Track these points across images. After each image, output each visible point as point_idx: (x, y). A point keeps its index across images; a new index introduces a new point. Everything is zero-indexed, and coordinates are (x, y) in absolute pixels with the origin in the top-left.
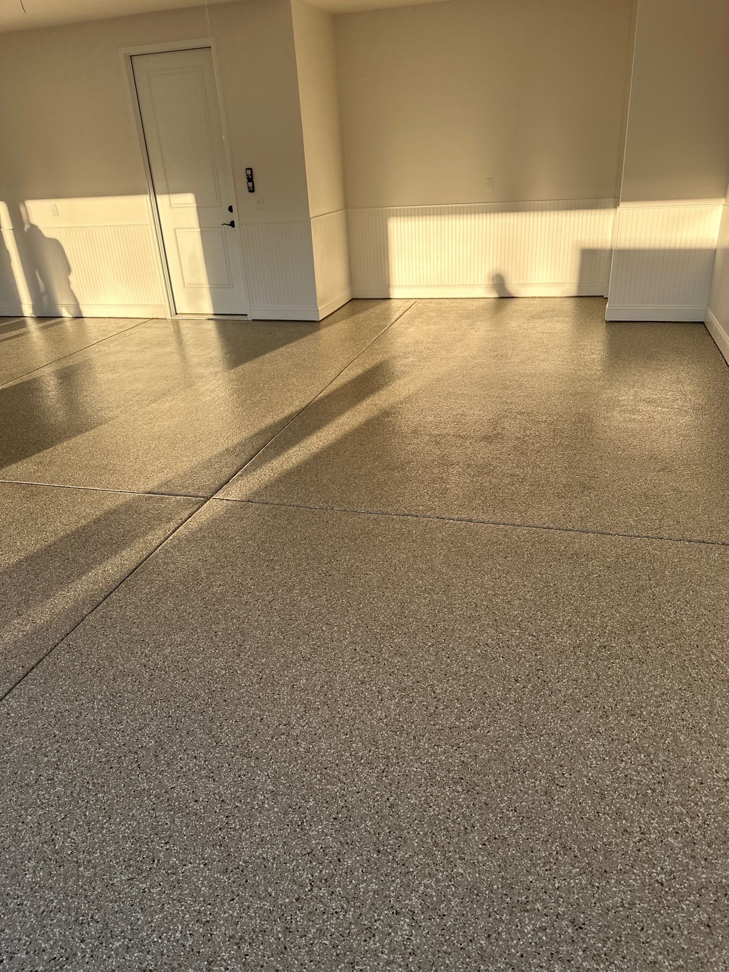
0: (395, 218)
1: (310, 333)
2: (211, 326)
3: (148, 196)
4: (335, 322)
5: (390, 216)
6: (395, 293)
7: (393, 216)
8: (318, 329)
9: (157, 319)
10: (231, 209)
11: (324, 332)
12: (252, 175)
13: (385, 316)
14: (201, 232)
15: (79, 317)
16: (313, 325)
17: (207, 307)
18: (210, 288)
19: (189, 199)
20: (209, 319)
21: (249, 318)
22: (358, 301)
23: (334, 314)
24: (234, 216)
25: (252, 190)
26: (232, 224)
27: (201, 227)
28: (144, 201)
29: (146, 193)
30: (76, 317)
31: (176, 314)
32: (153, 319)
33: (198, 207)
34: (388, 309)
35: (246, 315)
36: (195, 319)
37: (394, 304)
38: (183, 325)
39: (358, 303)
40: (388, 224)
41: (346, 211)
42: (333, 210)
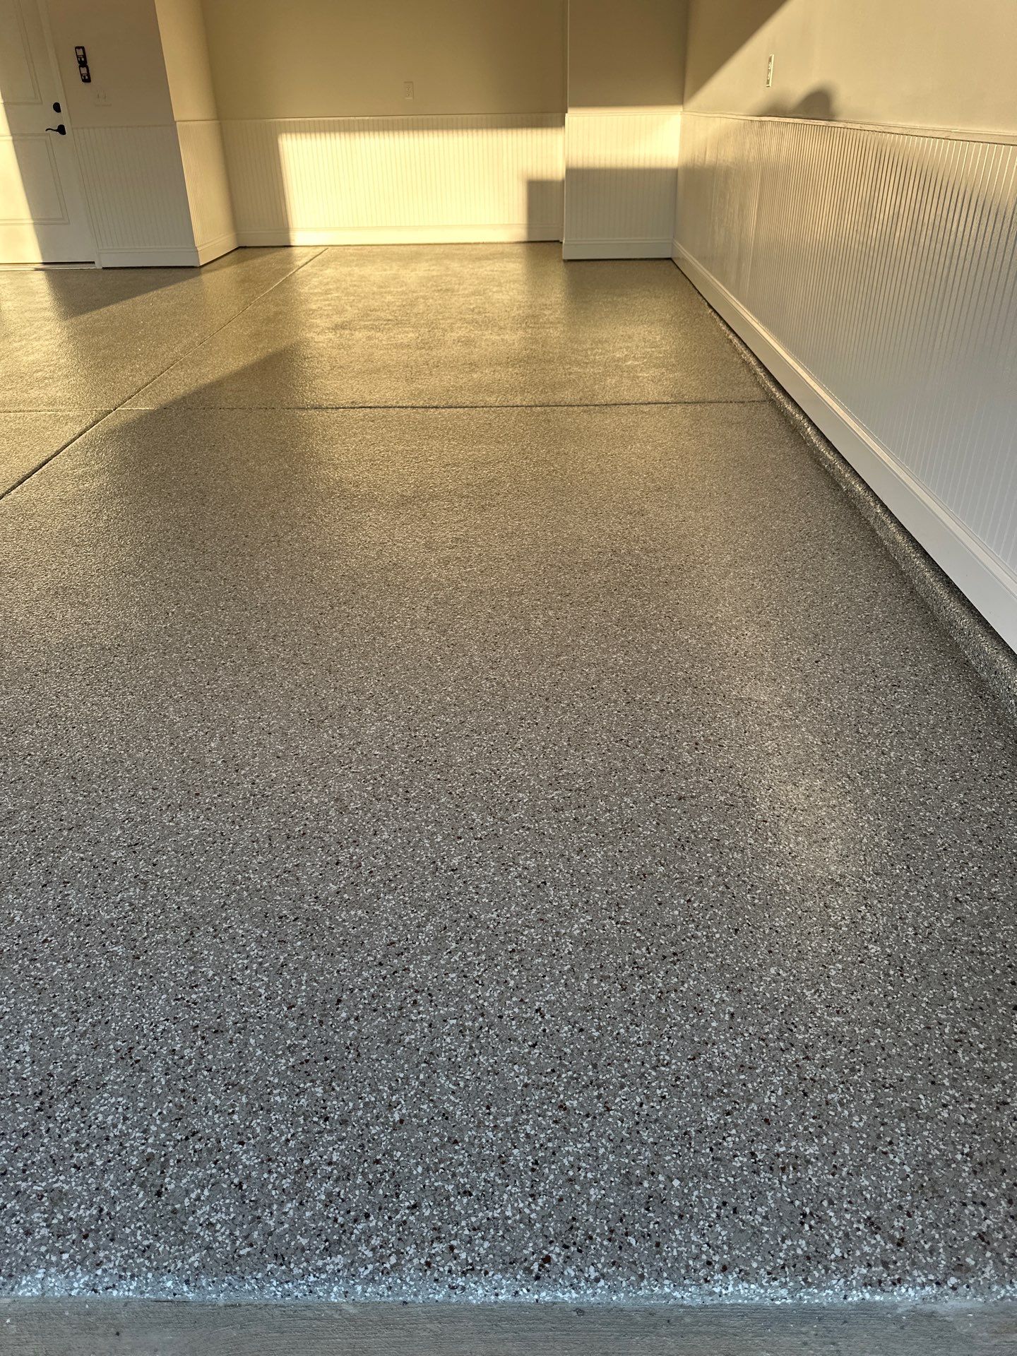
0: (288, 134)
2: (40, 279)
5: (281, 132)
6: (297, 238)
7: (286, 132)
10: (57, 108)
12: (84, 56)
14: (14, 141)
16: (193, 270)
17: (32, 252)
18: (34, 224)
20: (37, 270)
21: (98, 266)
23: (219, 260)
24: (63, 118)
25: (87, 79)
26: (61, 130)
34: (290, 255)
35: (93, 263)
36: (15, 270)
37: (297, 251)
39: (247, 251)
40: (280, 142)
41: (220, 124)
42: (203, 118)
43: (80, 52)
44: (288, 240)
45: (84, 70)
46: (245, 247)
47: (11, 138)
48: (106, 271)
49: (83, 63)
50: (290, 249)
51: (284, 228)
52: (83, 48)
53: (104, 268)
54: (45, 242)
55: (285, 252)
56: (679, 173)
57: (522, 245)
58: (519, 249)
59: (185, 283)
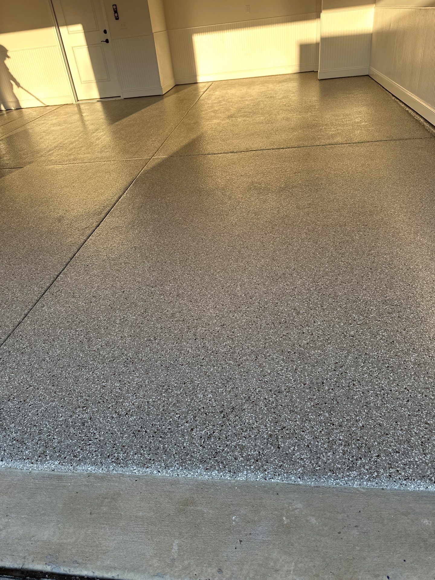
0: (196, 35)
1: (161, 100)
3: (55, 27)
5: (193, 33)
6: (200, 79)
8: (164, 98)
9: (67, 104)
10: (105, 32)
12: (116, 9)
14: (88, 48)
16: (160, 97)
17: (95, 94)
18: (97, 82)
19: (79, 28)
20: (97, 102)
21: (122, 98)
22: (180, 86)
23: (170, 92)
24: (108, 36)
25: (117, 18)
26: (107, 41)
27: (88, 44)
28: (53, 30)
31: (78, 101)
32: (64, 105)
33: (85, 32)
34: (197, 88)
35: (120, 96)
36: (89, 102)
37: (200, 85)
38: (82, 106)
40: (193, 38)
41: (168, 32)
42: (163, 30)
43: (115, 7)
44: (196, 79)
45: (116, 15)
46: (178, 85)
47: (87, 46)
48: (126, 100)
49: (116, 12)
50: (197, 84)
51: (195, 75)
52: (115, 5)
53: (124, 99)
54: (101, 89)
55: (195, 86)
56: (373, 35)
57: (297, 74)
58: (296, 76)
59: (159, 102)
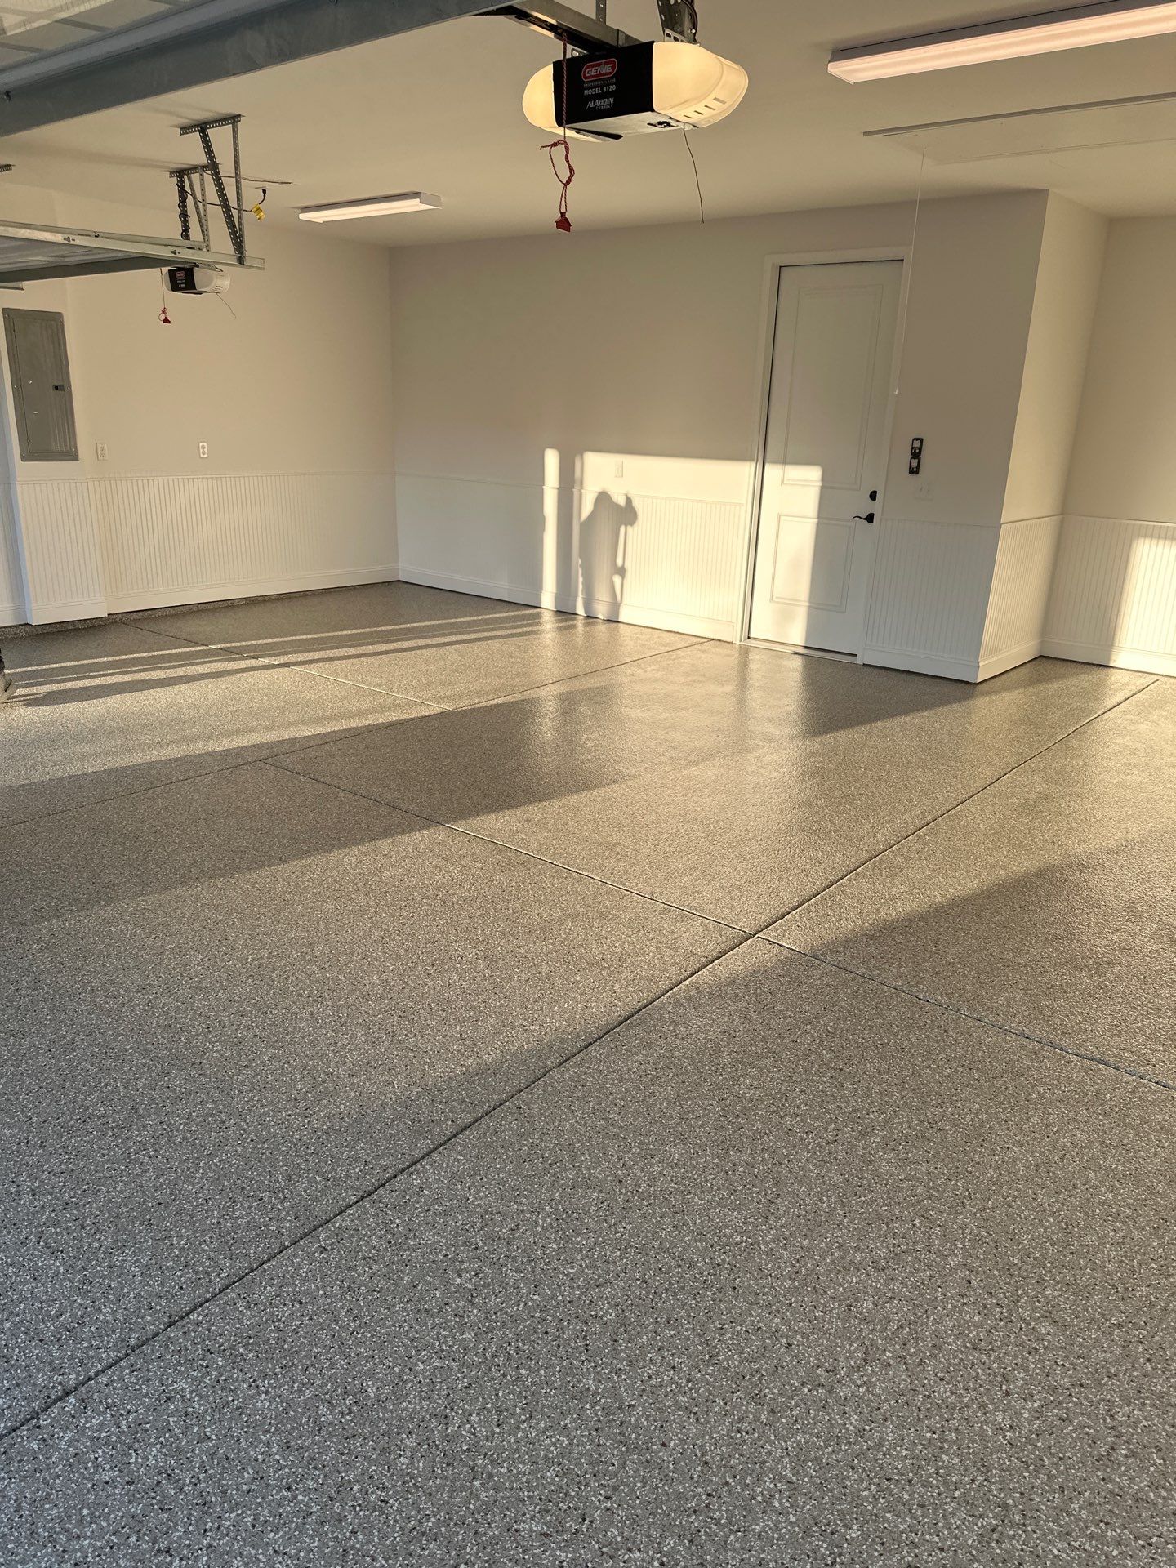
0: (1148, 541)
1: (959, 700)
2: (797, 663)
3: (753, 464)
4: (1005, 689)
5: (1139, 536)
6: (1119, 659)
7: (1145, 536)
8: (970, 696)
9: (720, 640)
10: (873, 496)
11: (980, 703)
12: (920, 448)
13: (1095, 693)
14: (818, 525)
15: (613, 621)
16: (964, 688)
17: (797, 635)
18: (810, 607)
19: (813, 474)
20: (795, 653)
21: (859, 661)
22: (1050, 661)
23: (1005, 676)
24: (876, 507)
25: (914, 471)
26: (870, 518)
27: (819, 517)
28: (745, 471)
29: (751, 460)
30: (608, 620)
31: (749, 638)
32: (713, 640)
33: (823, 488)
34: (1102, 684)
35: (856, 655)
36: (774, 650)
37: (1115, 677)
38: (754, 656)
39: (1049, 665)
41: (1062, 520)
42: (1043, 515)
43: (917, 444)
44: (1109, 657)
45: (915, 462)
46: (1048, 658)
47: (816, 521)
48: (866, 668)
49: (916, 455)
50: (1108, 669)
52: (921, 440)
53: (865, 664)
